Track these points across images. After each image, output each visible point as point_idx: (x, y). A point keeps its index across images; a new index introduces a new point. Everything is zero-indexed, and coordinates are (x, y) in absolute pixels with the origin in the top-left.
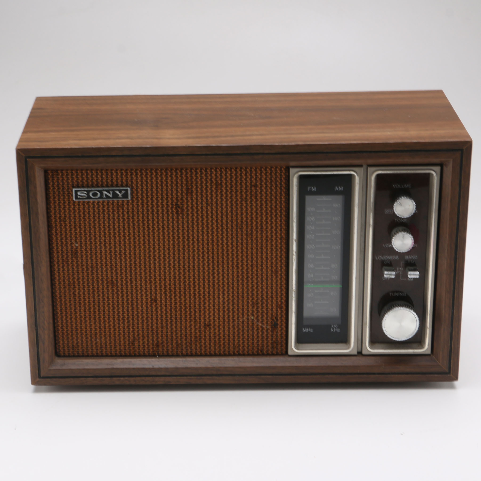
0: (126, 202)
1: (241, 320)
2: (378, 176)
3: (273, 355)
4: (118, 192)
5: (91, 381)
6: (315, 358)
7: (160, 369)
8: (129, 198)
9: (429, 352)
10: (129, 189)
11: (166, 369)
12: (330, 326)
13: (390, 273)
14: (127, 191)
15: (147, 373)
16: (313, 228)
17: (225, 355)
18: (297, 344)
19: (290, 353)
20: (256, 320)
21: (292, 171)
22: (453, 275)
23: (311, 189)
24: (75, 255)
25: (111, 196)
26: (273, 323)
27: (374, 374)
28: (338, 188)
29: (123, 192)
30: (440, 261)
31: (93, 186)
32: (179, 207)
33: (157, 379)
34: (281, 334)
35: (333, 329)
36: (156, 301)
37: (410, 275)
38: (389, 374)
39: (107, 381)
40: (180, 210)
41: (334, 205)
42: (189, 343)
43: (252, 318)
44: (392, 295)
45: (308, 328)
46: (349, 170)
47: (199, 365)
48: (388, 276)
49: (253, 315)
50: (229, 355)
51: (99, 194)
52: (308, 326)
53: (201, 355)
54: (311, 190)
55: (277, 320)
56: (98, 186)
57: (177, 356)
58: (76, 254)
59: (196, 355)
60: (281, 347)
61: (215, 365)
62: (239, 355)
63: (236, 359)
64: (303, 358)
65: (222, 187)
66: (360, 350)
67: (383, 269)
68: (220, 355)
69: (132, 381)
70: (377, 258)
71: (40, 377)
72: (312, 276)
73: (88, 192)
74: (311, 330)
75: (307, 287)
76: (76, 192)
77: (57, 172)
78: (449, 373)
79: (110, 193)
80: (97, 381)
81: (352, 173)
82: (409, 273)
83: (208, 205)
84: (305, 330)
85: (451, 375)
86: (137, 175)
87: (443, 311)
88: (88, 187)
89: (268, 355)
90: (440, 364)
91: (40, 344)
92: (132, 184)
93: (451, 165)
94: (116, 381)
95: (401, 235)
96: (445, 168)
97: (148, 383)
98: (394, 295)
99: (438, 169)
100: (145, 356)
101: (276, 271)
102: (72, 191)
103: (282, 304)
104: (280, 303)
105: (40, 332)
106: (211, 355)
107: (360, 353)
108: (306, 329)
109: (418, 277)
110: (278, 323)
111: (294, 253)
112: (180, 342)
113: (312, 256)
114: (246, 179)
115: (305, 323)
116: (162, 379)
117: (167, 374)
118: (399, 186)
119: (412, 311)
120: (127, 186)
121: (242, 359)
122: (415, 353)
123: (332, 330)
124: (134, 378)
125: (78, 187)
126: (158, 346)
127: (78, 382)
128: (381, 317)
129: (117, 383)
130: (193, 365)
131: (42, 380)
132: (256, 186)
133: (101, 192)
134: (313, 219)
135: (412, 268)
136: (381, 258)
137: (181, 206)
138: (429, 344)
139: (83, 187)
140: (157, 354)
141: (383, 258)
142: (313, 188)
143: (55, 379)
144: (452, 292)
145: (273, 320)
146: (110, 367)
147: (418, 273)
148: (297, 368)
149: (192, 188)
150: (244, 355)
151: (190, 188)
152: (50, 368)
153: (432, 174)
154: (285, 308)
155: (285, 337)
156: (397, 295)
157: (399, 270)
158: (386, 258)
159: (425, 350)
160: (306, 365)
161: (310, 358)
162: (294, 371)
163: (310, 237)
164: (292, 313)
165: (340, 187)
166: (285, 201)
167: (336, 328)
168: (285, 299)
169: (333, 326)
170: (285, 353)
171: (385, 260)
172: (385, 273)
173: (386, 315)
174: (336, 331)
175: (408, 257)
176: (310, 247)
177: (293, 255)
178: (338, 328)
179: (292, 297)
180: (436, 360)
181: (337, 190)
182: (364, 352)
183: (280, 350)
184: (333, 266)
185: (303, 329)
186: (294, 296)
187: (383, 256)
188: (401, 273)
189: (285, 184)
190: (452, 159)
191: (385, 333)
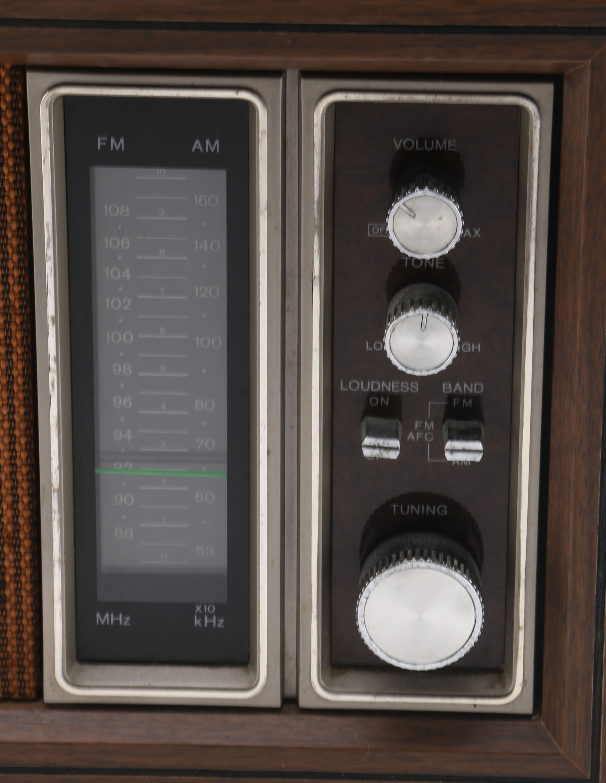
2: (336, 106)
6: (135, 716)
9: (527, 708)
12: (192, 606)
13: (381, 442)
16: (127, 273)
18: (77, 665)
19: (49, 696)
21: (34, 81)
23: (109, 142)
27: (336, 776)
28: (204, 145)
34: (20, 632)
35: (201, 616)
37: (452, 451)
38: (387, 777)
41: (198, 200)
44: (398, 509)
45: (116, 615)
46: (238, 88)
48: (376, 453)
52: (114, 607)
54: (107, 148)
60: (21, 673)
64: (97, 716)
66: (290, 694)
67: (362, 427)
70: (346, 385)
72: (129, 435)
74: (124, 620)
78: (595, 780)
81: (244, 95)
82: (450, 444)
84: (104, 619)
87: (570, 575)
90: (561, 751)
93: (586, 83)
96: (568, 89)
98: (405, 509)
99: (545, 92)
103: (17, 531)
104: (10, 528)
107: (290, 704)
108: (107, 616)
109: (478, 458)
110: (7, 593)
111: (52, 364)
113: (127, 369)
115: (103, 595)
118: (415, 144)
122: (477, 710)
123: (197, 622)
134: (124, 243)
135: (462, 424)
136: (360, 385)
138: (525, 681)
141: (365, 386)
142: (113, 140)
147: (478, 445)
154: (27, 543)
155: (31, 643)
156: (418, 512)
157: (421, 428)
158: (376, 386)
159: (513, 702)
160: (102, 739)
161: (116, 716)
162: (61, 760)
163: (116, 303)
164: (52, 566)
165: (208, 142)
166: (15, 182)
167: (210, 616)
168: (26, 514)
169: (203, 609)
170: (33, 695)
171: (371, 394)
172: (368, 441)
173: (370, 586)
174: (210, 624)
175: (453, 387)
176: (116, 337)
177: (49, 369)
178: (218, 614)
179: (51, 511)
180: (550, 735)
181: (197, 150)
182: (304, 702)
183: (15, 683)
184: (200, 405)
185: (98, 616)
186: (55, 506)
187: (366, 379)
188: (429, 437)
189: (14, 124)
190: (589, 62)
191: (367, 641)
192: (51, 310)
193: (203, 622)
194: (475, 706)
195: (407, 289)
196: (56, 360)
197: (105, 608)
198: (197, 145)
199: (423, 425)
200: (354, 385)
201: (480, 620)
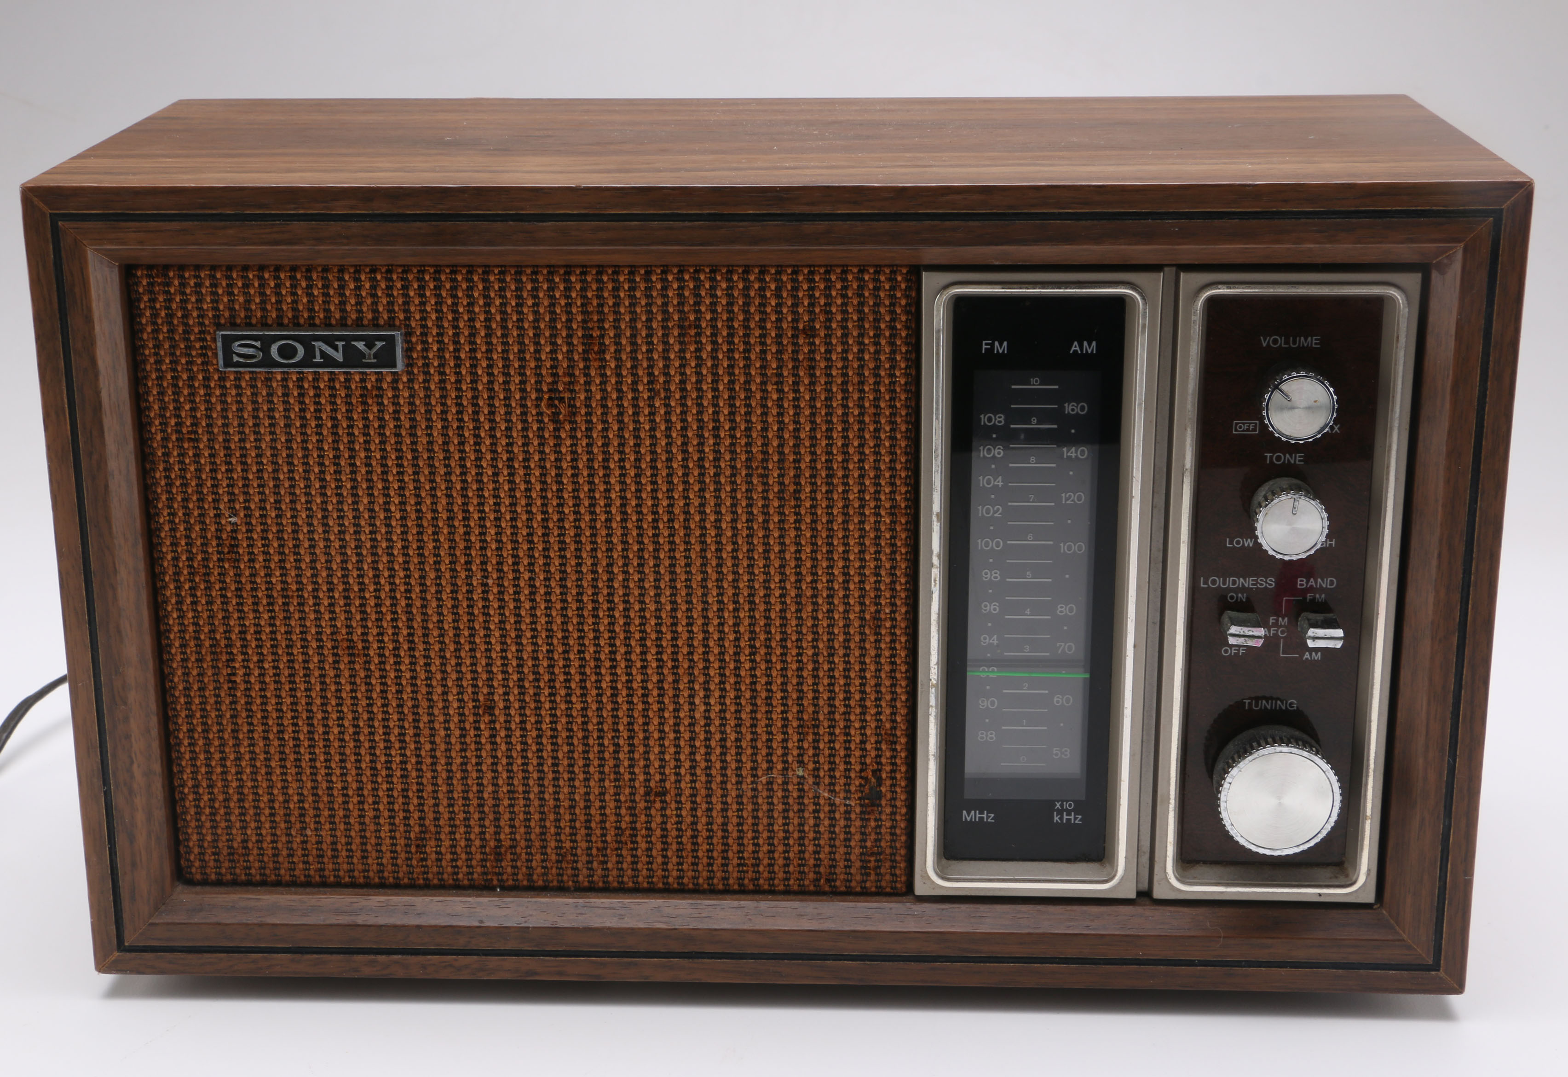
0: (389, 379)
1: (764, 779)
2: (1212, 302)
3: (864, 894)
4: (360, 345)
5: (283, 965)
6: (999, 908)
7: (502, 931)
8: (400, 366)
9: (1370, 897)
10: (397, 334)
11: (523, 931)
12: (1051, 803)
13: (1247, 631)
14: (391, 340)
15: (460, 943)
16: (999, 482)
17: (713, 892)
18: (944, 861)
19: (920, 889)
20: (811, 780)
21: (930, 281)
22: (1455, 640)
23: (992, 345)
24: (229, 553)
25: (339, 356)
26: (867, 789)
27: (1190, 963)
28: (1081, 347)
29: (379, 344)
30: (1411, 594)
31: (280, 325)
32: (561, 400)
33: (493, 961)
34: (893, 827)
35: (1060, 812)
36: (490, 709)
37: (1315, 638)
38: (1238, 964)
39: (334, 965)
40: (564, 411)
41: (1068, 408)
42: (598, 849)
43: (800, 773)
44: (1251, 706)
45: (981, 812)
46: (1118, 283)
47: (629, 923)
48: (1241, 641)
49: (801, 763)
50: (727, 891)
51: (301, 351)
52: (980, 805)
53: (636, 890)
54: (990, 351)
55: (880, 780)
56: (297, 325)
57: (561, 890)
58: (233, 548)
59: (621, 890)
60: (893, 867)
61: (678, 924)
62: (757, 892)
63: (748, 904)
64: (964, 907)
65: (698, 335)
66: (1145, 886)
67: (1225, 618)
68: (696, 891)
69: (414, 966)
70: (1206, 583)
71: (121, 946)
72: (995, 640)
73: (267, 342)
74: (988, 817)
75: (975, 675)
76: (228, 341)
77: (166, 276)
78: (1436, 967)
79: (336, 348)
80: (304, 966)
81: (1126, 291)
82: (1312, 632)
83: (654, 394)
84: (967, 816)
85: (1441, 973)
86: (422, 288)
87: (1421, 761)
88: (265, 325)
89: (847, 894)
90: (1405, 937)
91: (121, 840)
92: (407, 319)
93: (1457, 267)
94: (365, 967)
95: (1284, 502)
96: (1435, 275)
97: (465, 976)
98: (1257, 706)
99: (1413, 280)
100: (458, 888)
101: (876, 618)
102: (214, 340)
103: (894, 728)
104: (887, 725)
105: (119, 800)
106: (667, 891)
107: (1145, 896)
108: (973, 813)
109: (1339, 644)
110: (883, 789)
111: (935, 561)
112: (568, 845)
113: (995, 575)
114: (778, 310)
115: (970, 792)
116: (510, 962)
117: (526, 947)
118: (1281, 341)
119: (1317, 759)
120: (391, 325)
121: (765, 905)
122: (1324, 900)
123: (1056, 818)
124: (420, 958)
125: (234, 325)
126: (499, 856)
127: (243, 964)
128: (1215, 777)
129: (367, 972)
130: (611, 922)
131: (128, 955)
132: (810, 332)
133: (306, 342)
134: (998, 451)
135: (1320, 617)
136: (1219, 582)
137: (567, 395)
138: (1369, 869)
139: (249, 325)
140: (495, 882)
141: (1224, 583)
142: (997, 343)
143: (168, 955)
144: (1450, 700)
145: (866, 779)
146: (344, 920)
147: (1340, 633)
148: (941, 936)
149: (602, 336)
150: (771, 892)
151: (595, 335)
152: (154, 920)
153: (1392, 299)
154: (903, 740)
155: (903, 838)
156: (1269, 707)
157: (1275, 624)
158: (1234, 582)
159: (1356, 891)
160: (970, 930)
161: (983, 908)
162: (933, 949)
163: (988, 512)
164: (928, 760)
165: (1085, 343)
166: (906, 384)
167: (1069, 814)
168: (904, 711)
169: (1062, 805)
170: (904, 890)
171: (1229, 590)
172: (1234, 629)
173: (1234, 772)
174: (1069, 820)
175: (1307, 582)
176: (987, 545)
177: (932, 565)
178: (1077, 811)
179: (928, 706)
180: (1392, 922)
181: (1075, 351)
182: (1159, 893)
183: (888, 877)
184: (1063, 610)
185: (965, 812)
186: (933, 701)
187: (1225, 575)
188: (1282, 632)
189: (907, 328)
190: (1462, 245)
191: (1229, 827)
192: (936, 507)
193: (1061, 819)
194: (1320, 895)
195: (1271, 483)
196: (939, 556)
197: (972, 805)
198: (1075, 347)
199: (1277, 620)
200: (1214, 582)
201: (1338, 804)
